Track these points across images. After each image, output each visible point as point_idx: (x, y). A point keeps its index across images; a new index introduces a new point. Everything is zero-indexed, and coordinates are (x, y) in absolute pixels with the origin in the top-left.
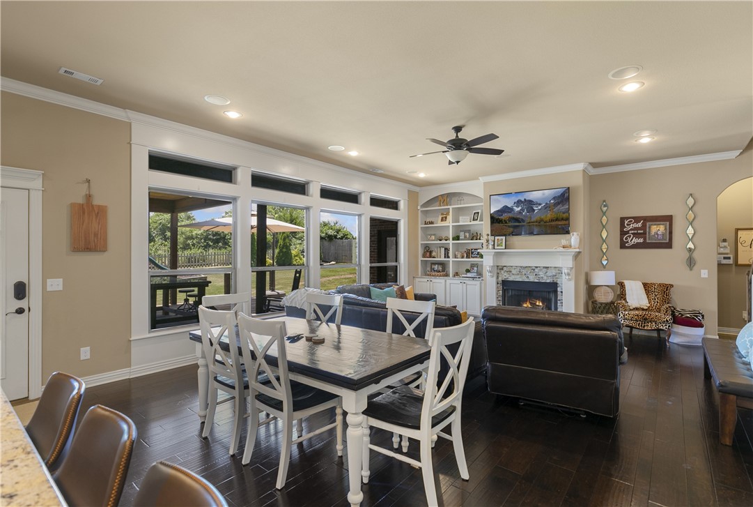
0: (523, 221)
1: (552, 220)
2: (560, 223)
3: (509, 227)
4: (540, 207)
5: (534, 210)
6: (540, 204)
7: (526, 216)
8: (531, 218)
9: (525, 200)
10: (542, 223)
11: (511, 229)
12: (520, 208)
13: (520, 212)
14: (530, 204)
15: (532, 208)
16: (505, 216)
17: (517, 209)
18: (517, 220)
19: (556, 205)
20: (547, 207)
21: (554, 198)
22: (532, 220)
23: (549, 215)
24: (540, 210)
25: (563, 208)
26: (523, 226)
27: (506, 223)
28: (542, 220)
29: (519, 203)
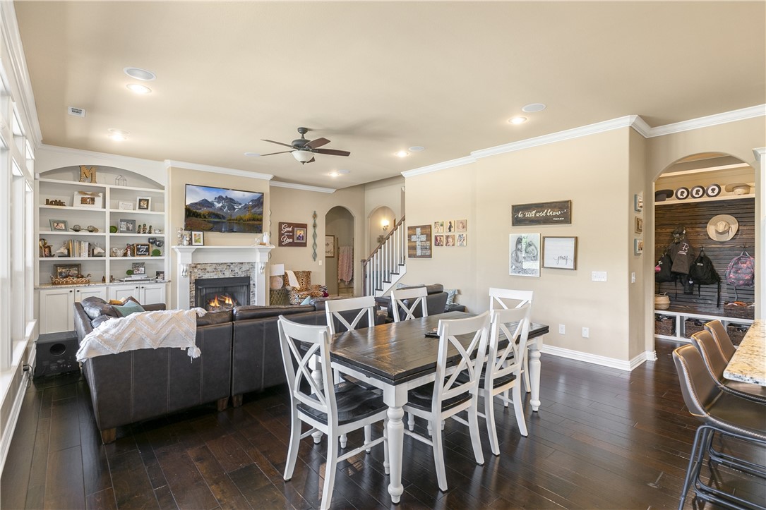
0: (224, 217)
1: (250, 220)
2: (256, 223)
3: (209, 222)
4: (240, 207)
5: (235, 209)
6: (240, 204)
7: (226, 213)
8: (231, 215)
9: (226, 197)
10: (241, 221)
11: (211, 225)
12: (221, 205)
13: (221, 209)
14: (231, 201)
15: (233, 206)
16: (204, 210)
17: (218, 205)
18: (217, 216)
19: (254, 206)
20: (246, 207)
21: (252, 201)
22: (233, 218)
23: (247, 215)
24: (240, 209)
25: (257, 210)
26: (223, 222)
27: (205, 218)
28: (241, 219)
29: (220, 199)
